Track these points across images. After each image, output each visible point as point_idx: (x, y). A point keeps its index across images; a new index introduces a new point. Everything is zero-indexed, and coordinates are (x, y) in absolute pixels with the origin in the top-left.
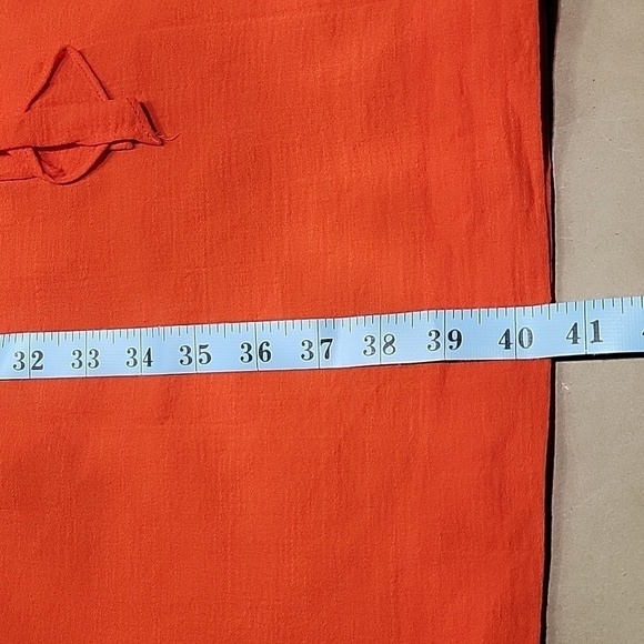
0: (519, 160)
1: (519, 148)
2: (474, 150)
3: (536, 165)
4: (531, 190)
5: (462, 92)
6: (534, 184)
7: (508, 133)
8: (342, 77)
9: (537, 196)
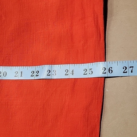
0: (97, 26)
1: (97, 23)
2: (85, 24)
3: (102, 28)
4: (100, 35)
5: (82, 8)
6: (101, 33)
7: (94, 19)
8: (51, 4)
9: (102, 36)
